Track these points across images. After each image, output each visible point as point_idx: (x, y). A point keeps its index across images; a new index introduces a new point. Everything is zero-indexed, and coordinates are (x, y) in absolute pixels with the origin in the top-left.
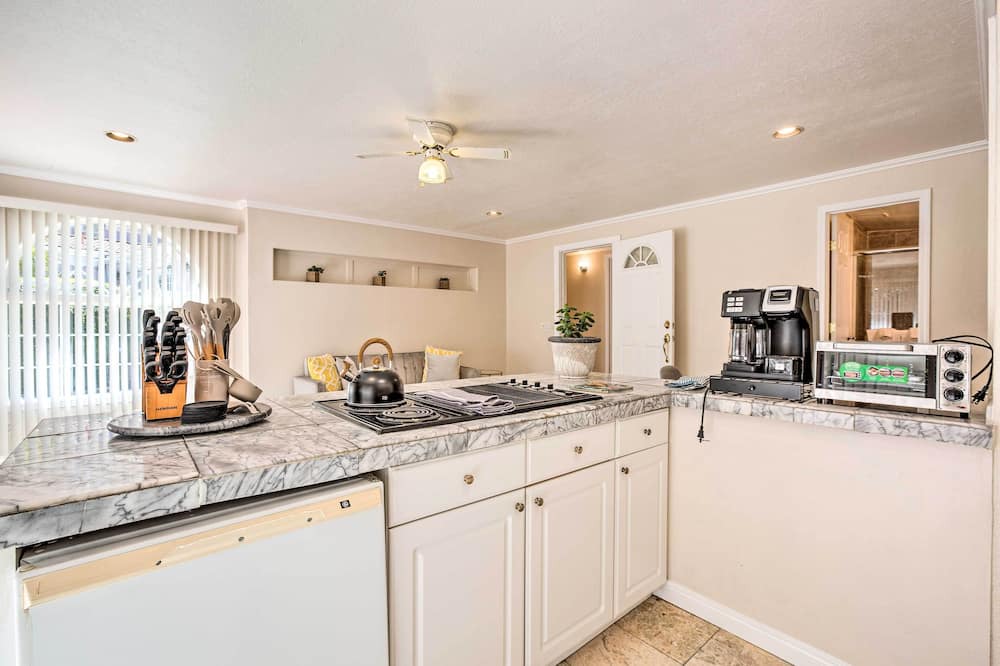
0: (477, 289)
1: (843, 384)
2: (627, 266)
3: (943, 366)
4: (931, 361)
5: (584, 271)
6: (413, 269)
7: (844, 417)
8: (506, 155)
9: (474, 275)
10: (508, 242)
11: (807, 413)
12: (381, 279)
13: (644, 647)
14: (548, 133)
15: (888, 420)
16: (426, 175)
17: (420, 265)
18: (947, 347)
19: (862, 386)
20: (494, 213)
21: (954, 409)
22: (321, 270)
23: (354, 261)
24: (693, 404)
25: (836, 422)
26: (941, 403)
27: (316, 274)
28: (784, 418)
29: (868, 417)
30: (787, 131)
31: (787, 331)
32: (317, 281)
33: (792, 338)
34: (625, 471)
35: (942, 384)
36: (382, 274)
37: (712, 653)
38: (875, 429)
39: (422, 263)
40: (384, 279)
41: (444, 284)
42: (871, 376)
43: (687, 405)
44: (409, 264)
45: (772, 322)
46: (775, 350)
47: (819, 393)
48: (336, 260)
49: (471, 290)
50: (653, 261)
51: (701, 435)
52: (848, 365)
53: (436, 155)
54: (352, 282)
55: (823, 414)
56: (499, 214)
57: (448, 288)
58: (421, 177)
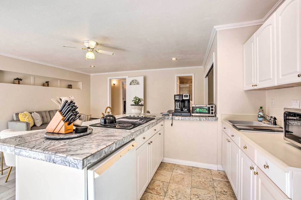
0: (81, 89)
1: (197, 113)
2: (130, 84)
3: (211, 108)
4: (209, 108)
5: (114, 84)
6: (59, 81)
7: (198, 118)
8: (113, 54)
9: (80, 85)
10: (91, 75)
11: (191, 118)
12: (47, 84)
13: (164, 171)
14: (123, 50)
15: (204, 118)
16: (88, 56)
17: (61, 80)
18: (211, 105)
19: (200, 113)
20: (92, 66)
21: (212, 115)
22: (21, 80)
23: (35, 77)
24: (169, 119)
25: (196, 119)
26: (210, 115)
27: (18, 81)
28: (188, 120)
29: (202, 118)
30: (174, 59)
31: (186, 103)
32: (19, 84)
33: (187, 104)
34: (160, 134)
35: (211, 112)
36: (47, 82)
37: (176, 169)
38: (202, 120)
39: (62, 79)
40: (48, 84)
41: (70, 87)
42: (201, 111)
43: (168, 119)
44: (57, 79)
45: (183, 101)
46: (184, 107)
47: (193, 114)
48: (27, 76)
49: (79, 89)
50: (138, 84)
51: (172, 125)
52: (197, 109)
53: (92, 51)
54: (34, 85)
55: (194, 118)
56: (94, 67)
57: (72, 88)
58: (87, 57)
